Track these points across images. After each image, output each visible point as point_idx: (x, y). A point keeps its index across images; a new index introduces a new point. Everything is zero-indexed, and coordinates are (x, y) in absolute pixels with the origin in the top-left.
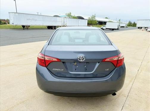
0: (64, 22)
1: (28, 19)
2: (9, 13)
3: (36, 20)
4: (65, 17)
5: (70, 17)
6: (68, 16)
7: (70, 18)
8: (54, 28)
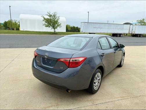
0: (132, 29)
1: (94, 28)
2: (81, 23)
3: (102, 28)
4: (136, 24)
5: (143, 24)
6: (139, 23)
7: (141, 25)
8: (119, 36)
